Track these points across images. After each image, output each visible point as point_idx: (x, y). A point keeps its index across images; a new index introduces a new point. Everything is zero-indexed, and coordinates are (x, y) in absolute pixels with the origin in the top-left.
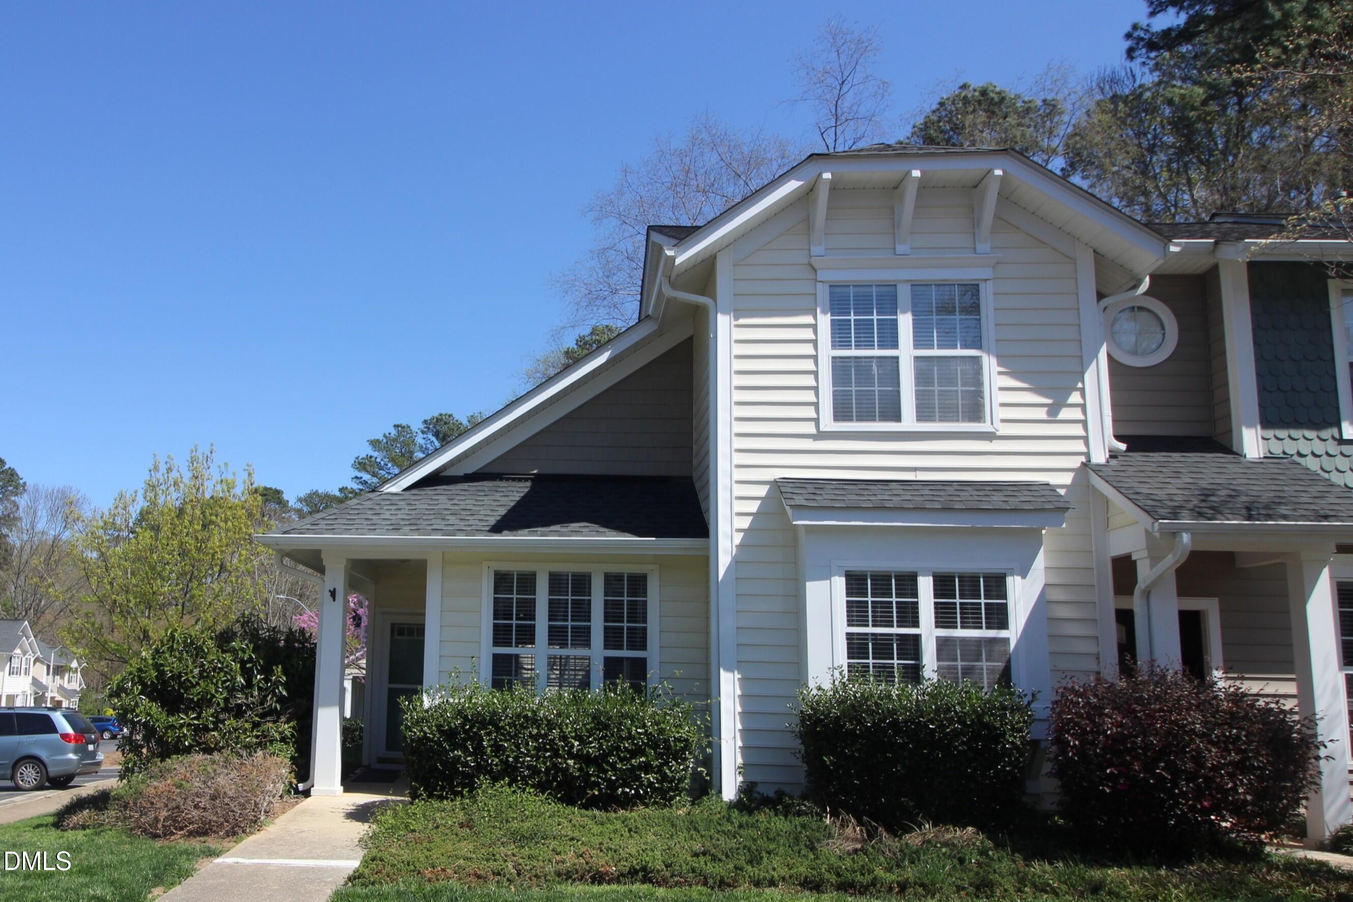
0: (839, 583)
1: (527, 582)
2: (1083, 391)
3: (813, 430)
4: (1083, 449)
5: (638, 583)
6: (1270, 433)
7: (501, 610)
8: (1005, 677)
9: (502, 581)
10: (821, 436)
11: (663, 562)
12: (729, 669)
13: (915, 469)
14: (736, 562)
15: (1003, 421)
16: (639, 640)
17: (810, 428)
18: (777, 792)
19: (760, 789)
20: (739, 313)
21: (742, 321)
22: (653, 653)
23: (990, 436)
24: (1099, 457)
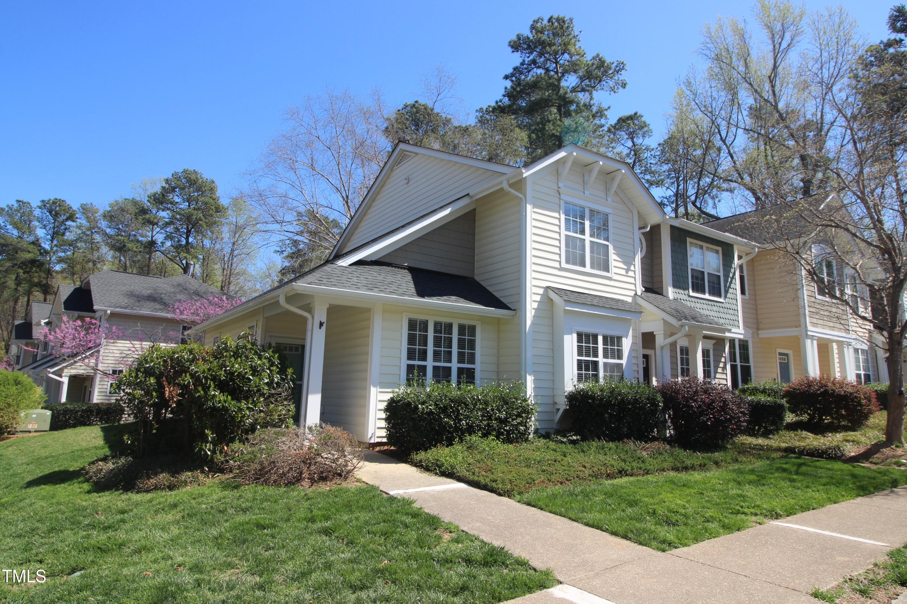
0: (575, 336)
1: (424, 325)
2: (634, 265)
3: (558, 266)
4: (634, 288)
5: (472, 330)
6: (677, 290)
7: (411, 340)
8: (622, 378)
9: (412, 325)
10: (561, 269)
11: (484, 320)
12: (530, 375)
13: (589, 289)
14: (533, 324)
15: (615, 273)
16: (472, 360)
17: (557, 265)
18: (546, 432)
19: (540, 431)
20: (535, 206)
21: (536, 210)
22: (478, 367)
23: (610, 279)
24: (639, 293)
